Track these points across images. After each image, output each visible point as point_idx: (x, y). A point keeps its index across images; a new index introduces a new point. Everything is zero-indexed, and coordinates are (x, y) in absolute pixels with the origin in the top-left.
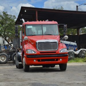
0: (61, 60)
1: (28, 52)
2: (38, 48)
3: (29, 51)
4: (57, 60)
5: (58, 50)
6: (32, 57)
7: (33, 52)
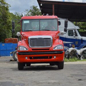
0: (55, 57)
1: (19, 49)
2: (30, 44)
3: (21, 47)
4: (51, 57)
5: (52, 47)
6: (24, 54)
7: (25, 49)
